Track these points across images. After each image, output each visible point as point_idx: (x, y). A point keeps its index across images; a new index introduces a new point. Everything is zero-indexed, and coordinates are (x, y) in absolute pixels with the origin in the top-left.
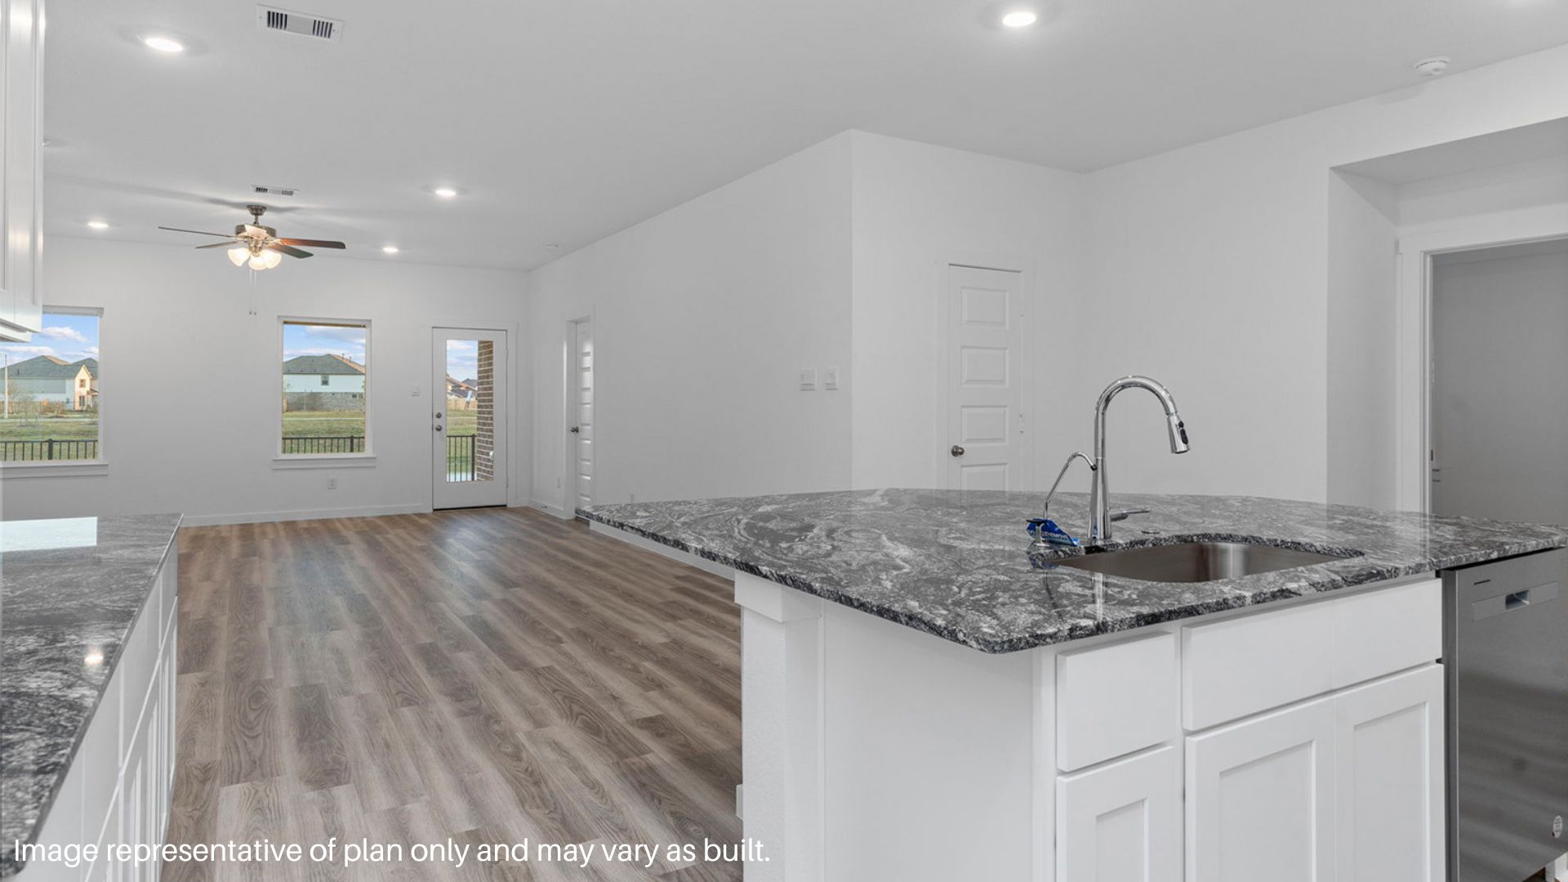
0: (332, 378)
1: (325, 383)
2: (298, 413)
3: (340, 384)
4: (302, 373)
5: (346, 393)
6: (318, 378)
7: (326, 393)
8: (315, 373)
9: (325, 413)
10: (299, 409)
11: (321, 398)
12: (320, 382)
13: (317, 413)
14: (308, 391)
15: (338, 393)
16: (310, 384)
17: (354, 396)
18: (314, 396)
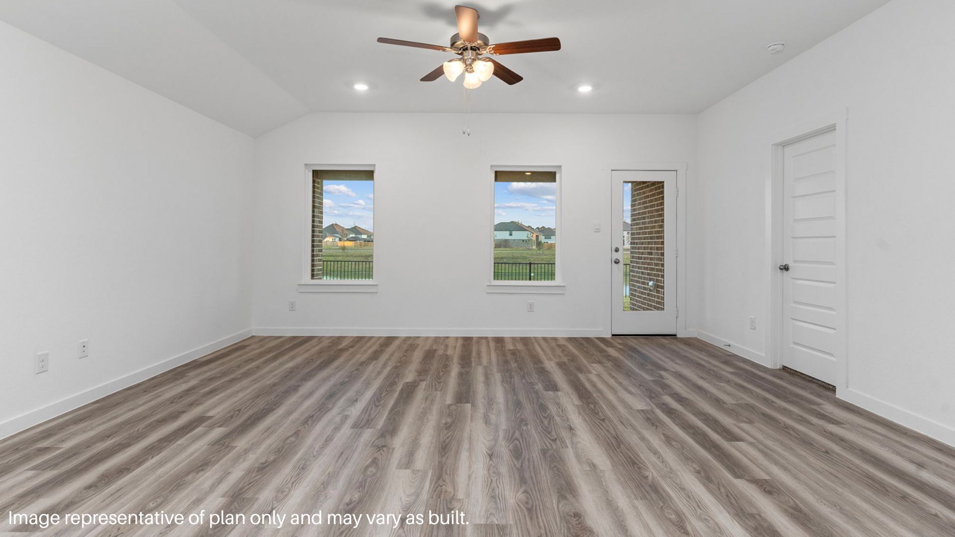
0: (514, 233)
1: (511, 235)
2: (499, 249)
3: (518, 235)
4: (501, 230)
5: (520, 240)
6: (508, 233)
7: (511, 240)
8: (507, 230)
9: (510, 249)
10: (500, 247)
11: (509, 242)
12: (508, 234)
13: (508, 249)
14: (504, 238)
15: (516, 240)
16: (504, 235)
17: (523, 241)
18: (506, 241)
